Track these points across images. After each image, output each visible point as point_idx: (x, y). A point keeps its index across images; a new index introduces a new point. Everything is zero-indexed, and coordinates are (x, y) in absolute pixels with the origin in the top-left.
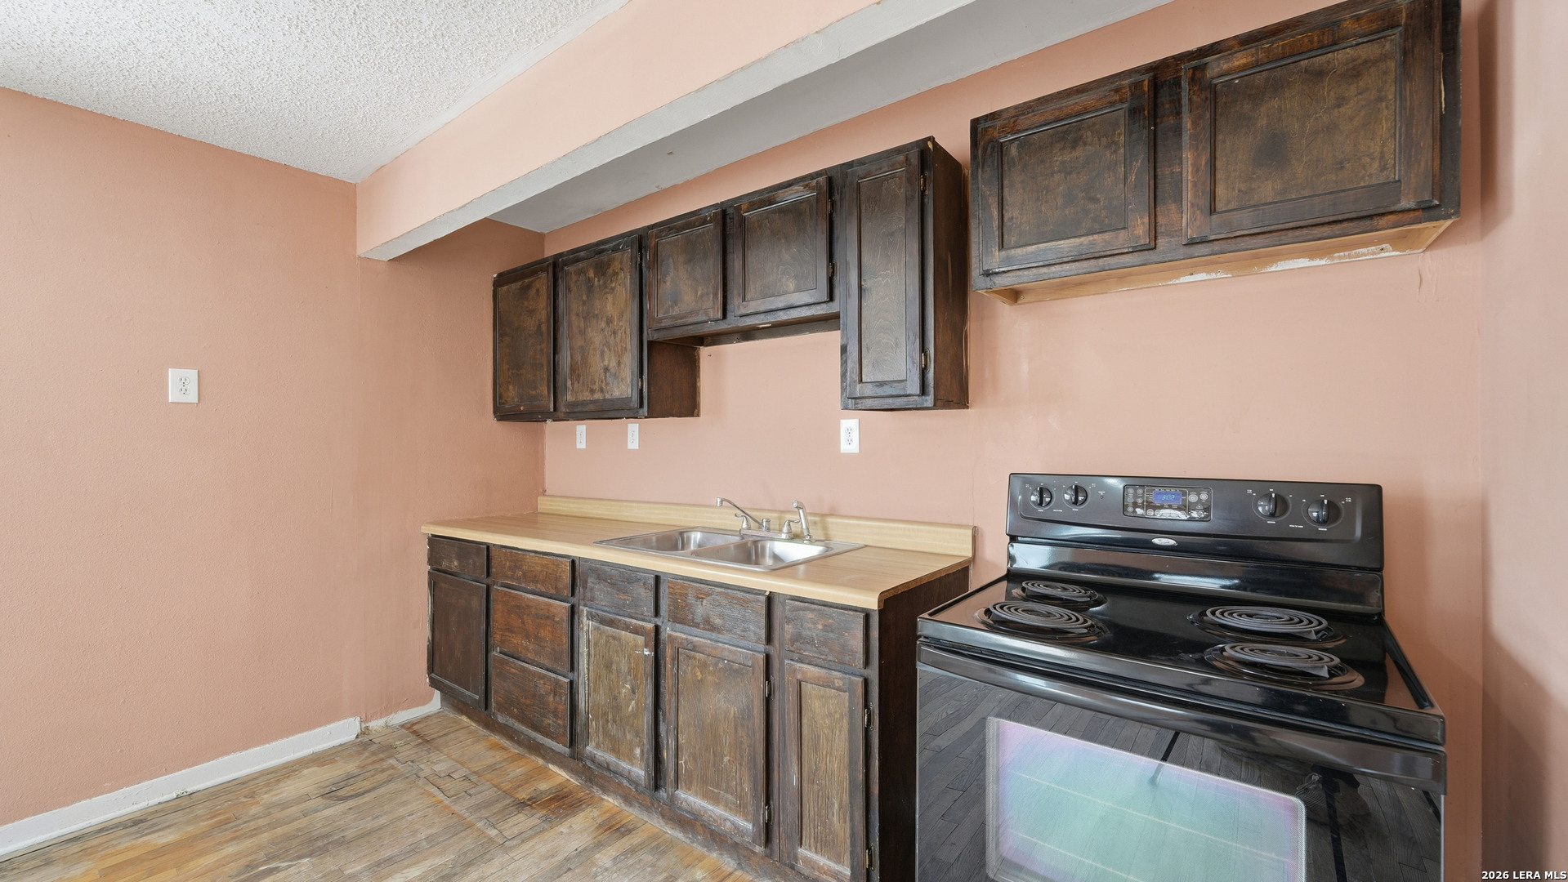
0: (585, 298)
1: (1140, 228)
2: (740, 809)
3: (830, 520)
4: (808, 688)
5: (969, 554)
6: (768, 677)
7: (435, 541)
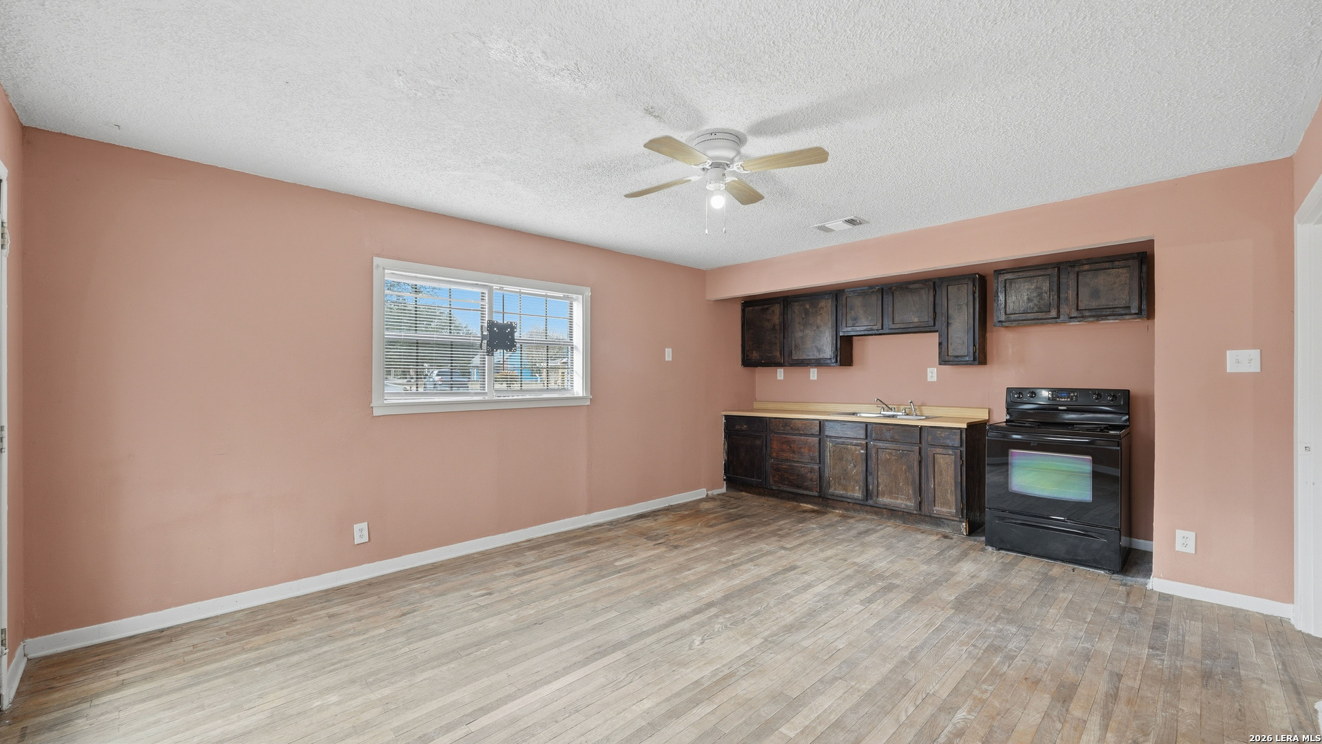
0: (804, 316)
1: (1053, 313)
2: (909, 499)
3: (922, 407)
4: (937, 456)
5: (987, 418)
6: (920, 455)
7: (727, 417)
